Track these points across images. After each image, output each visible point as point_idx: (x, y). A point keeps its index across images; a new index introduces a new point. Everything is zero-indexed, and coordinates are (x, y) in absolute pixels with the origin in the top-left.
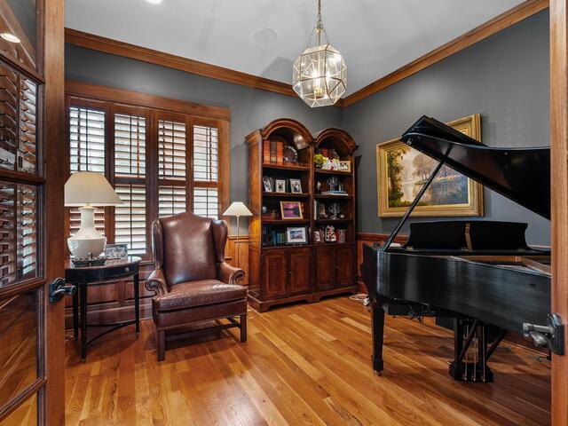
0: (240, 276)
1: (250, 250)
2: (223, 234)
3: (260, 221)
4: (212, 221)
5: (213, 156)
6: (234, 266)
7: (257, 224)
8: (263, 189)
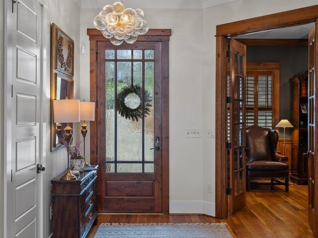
0: (285, 160)
1: (292, 148)
2: (276, 138)
3: (298, 131)
4: (269, 130)
5: (269, 92)
6: (282, 155)
7: (296, 132)
8: (300, 111)
